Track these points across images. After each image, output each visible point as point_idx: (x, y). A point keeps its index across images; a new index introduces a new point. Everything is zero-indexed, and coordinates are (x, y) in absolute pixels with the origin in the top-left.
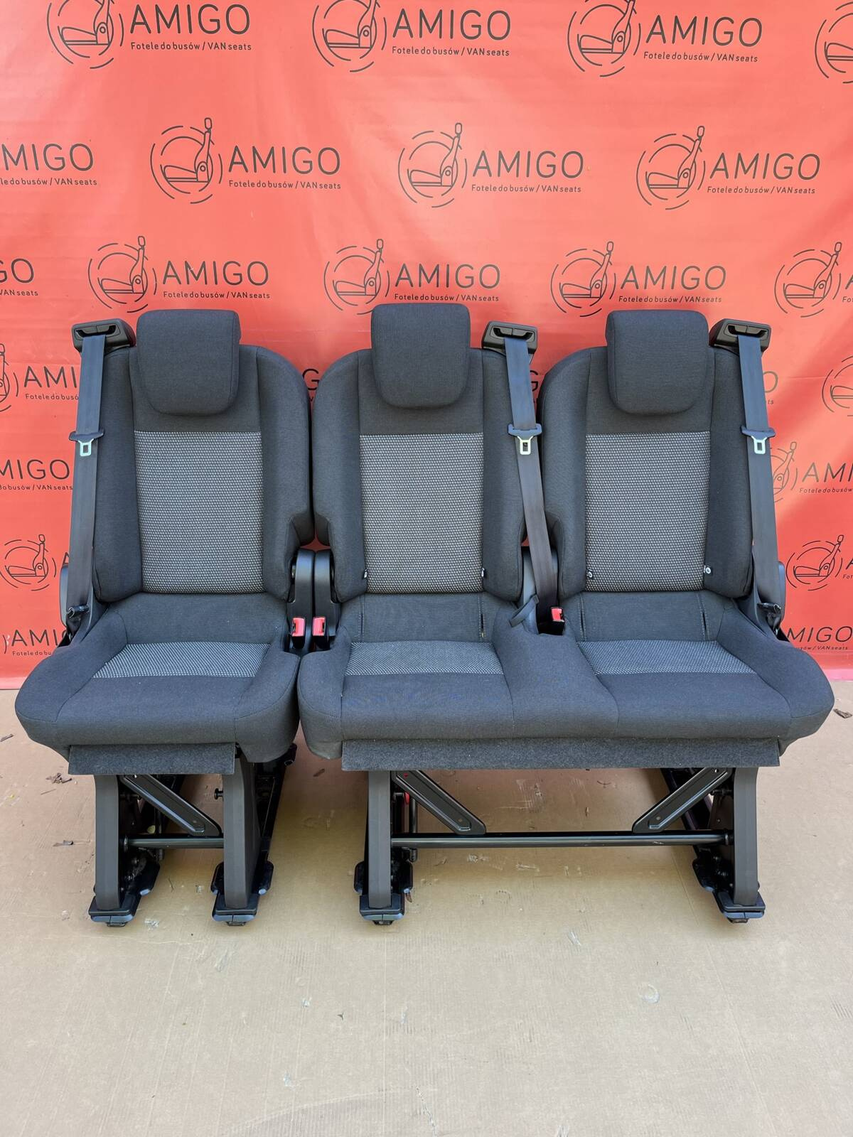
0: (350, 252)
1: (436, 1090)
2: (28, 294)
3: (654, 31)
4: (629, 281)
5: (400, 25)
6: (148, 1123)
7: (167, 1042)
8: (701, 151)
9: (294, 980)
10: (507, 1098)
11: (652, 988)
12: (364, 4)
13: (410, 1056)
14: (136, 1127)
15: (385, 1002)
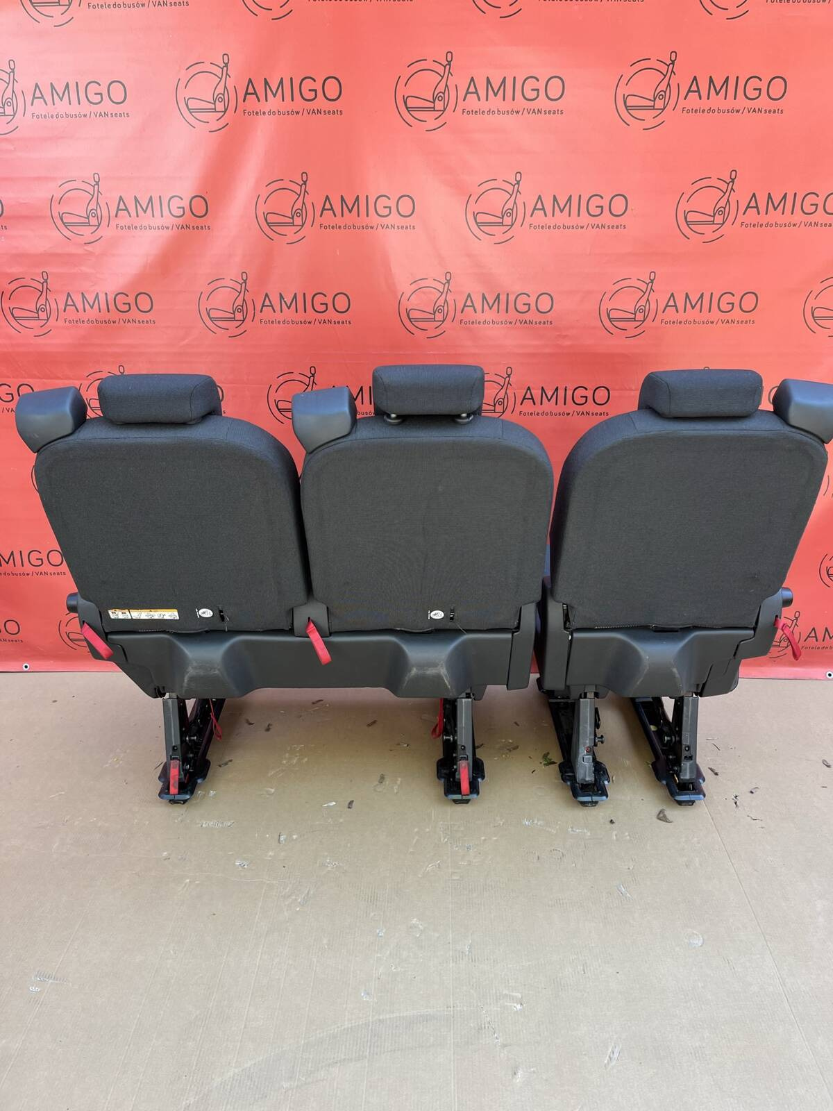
0: (422, 283)
1: (499, 1009)
2: (147, 322)
3: (691, 90)
4: (670, 306)
5: (470, 91)
6: (243, 1026)
7: (258, 961)
8: (734, 191)
9: (369, 914)
10: (564, 1019)
11: (696, 934)
12: (438, 74)
13: (474, 980)
14: (233, 1029)
15: (451, 935)
